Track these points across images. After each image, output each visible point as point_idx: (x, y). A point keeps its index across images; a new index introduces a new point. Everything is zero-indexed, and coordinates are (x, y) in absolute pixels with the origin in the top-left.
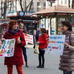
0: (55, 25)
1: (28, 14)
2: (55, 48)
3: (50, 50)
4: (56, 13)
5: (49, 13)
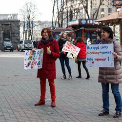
0: (119, 33)
1: (91, 22)
3: (93, 63)
4: (120, 19)
5: (112, 20)
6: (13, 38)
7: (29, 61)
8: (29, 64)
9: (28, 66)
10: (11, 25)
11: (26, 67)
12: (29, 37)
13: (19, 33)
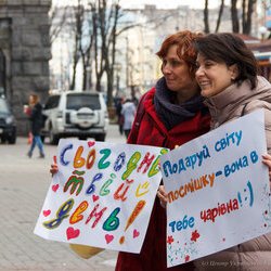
2: (221, 210)
6: (16, 79)
7: (67, 196)
8: (62, 214)
9: (59, 221)
10: (10, 20)
11: (50, 225)
12: (99, 76)
13: (44, 60)
